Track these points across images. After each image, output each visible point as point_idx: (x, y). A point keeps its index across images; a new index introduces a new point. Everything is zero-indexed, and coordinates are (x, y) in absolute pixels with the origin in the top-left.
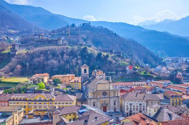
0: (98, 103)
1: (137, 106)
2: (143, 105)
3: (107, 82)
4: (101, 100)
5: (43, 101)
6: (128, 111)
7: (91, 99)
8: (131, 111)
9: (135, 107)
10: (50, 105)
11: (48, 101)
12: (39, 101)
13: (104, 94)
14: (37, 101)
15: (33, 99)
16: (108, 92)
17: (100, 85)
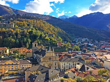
0: (47, 64)
1: (68, 65)
2: (71, 64)
3: (52, 52)
4: (48, 62)
5: (11, 65)
6: (63, 68)
7: (42, 62)
8: (64, 68)
9: (67, 66)
10: (16, 67)
11: (15, 65)
12: (8, 65)
13: (50, 59)
14: (7, 65)
15: (4, 64)
16: (52, 58)
17: (48, 53)
